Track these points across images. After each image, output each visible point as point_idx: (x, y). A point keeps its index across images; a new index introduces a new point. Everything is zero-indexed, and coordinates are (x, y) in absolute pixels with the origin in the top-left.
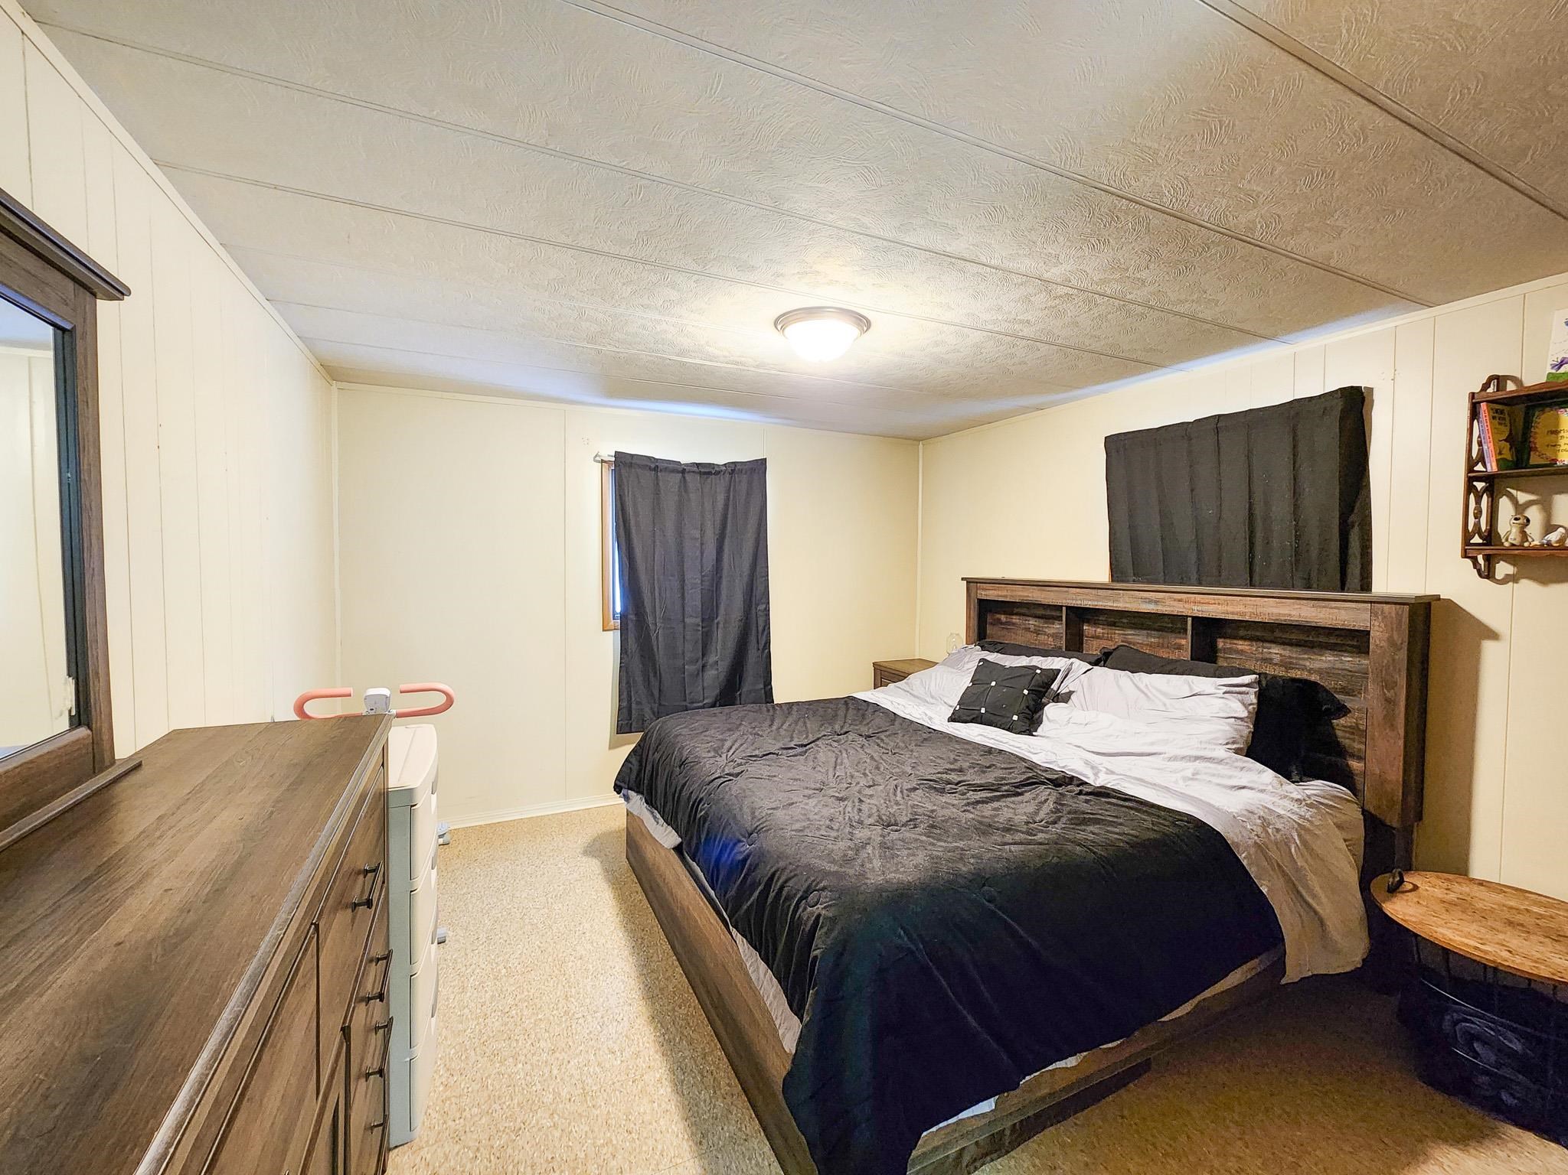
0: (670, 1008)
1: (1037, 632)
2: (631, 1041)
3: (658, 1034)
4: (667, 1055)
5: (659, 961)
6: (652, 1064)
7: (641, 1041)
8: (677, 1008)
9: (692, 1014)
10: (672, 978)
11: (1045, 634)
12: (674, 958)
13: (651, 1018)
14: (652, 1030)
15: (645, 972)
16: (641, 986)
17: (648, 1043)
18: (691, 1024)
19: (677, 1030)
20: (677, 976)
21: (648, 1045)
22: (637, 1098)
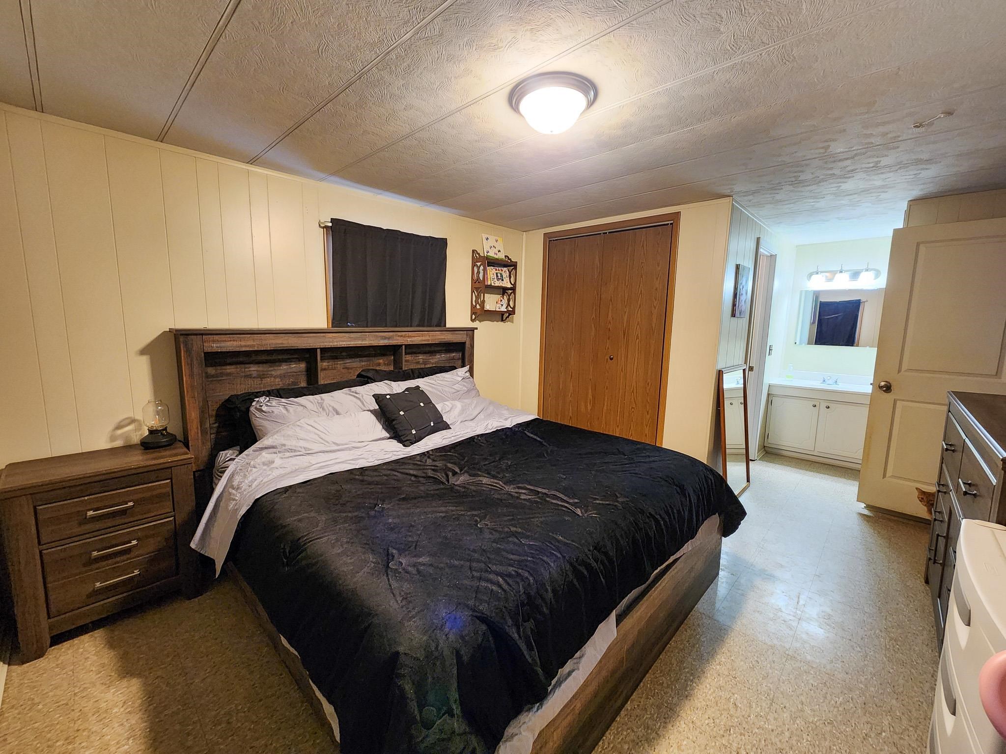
0: (669, 690)
1: (262, 377)
2: (717, 699)
3: (695, 685)
4: (702, 670)
5: (633, 731)
6: (716, 675)
7: (710, 692)
8: (665, 685)
9: (661, 673)
10: (641, 707)
11: (271, 376)
12: (618, 719)
13: (689, 698)
14: (696, 690)
15: (654, 735)
16: (670, 726)
17: (706, 687)
18: (668, 668)
19: (681, 674)
20: (636, 703)
21: (708, 686)
22: (740, 670)
